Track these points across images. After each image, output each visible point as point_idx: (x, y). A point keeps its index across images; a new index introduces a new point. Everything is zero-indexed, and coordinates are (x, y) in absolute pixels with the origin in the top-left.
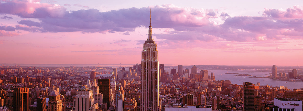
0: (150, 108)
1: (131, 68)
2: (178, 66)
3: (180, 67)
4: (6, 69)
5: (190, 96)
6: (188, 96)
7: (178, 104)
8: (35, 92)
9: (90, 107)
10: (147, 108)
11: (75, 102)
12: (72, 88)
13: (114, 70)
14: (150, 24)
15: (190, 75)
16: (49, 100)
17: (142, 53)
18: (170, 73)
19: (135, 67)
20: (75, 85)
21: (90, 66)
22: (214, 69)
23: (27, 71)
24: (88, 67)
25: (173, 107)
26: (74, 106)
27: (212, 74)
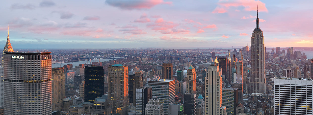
0: (258, 79)
1: (240, 49)
2: (277, 47)
3: (278, 49)
4: (154, 50)
5: (289, 71)
6: (287, 71)
7: (284, 77)
8: (175, 66)
9: (218, 77)
10: (256, 79)
11: (207, 73)
12: (199, 63)
13: (228, 51)
14: (258, 17)
15: (286, 55)
16: (188, 72)
17: (252, 38)
18: (270, 53)
19: (243, 49)
20: (201, 62)
21: (211, 48)
22: (305, 50)
23: (169, 52)
24: (209, 49)
25: (280, 79)
26: (206, 77)
27: (304, 54)
